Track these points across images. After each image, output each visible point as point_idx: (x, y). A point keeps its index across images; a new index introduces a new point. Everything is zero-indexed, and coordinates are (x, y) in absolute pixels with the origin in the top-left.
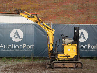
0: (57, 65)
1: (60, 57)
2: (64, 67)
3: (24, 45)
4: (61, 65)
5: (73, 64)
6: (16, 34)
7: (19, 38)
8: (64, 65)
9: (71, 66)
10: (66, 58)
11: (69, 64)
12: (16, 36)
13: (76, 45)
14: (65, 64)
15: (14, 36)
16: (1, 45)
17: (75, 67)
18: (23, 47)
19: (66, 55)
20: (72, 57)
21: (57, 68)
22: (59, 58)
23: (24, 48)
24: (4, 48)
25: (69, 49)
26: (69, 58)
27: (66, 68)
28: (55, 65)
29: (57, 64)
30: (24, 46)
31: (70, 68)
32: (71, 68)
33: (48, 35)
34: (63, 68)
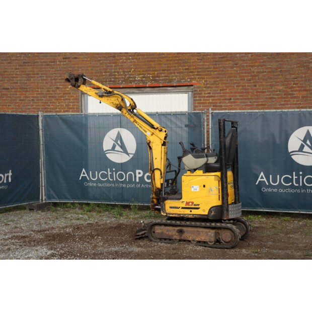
0: (162, 233)
1: (171, 208)
2: (183, 238)
3: (137, 171)
4: (174, 233)
5: (207, 230)
6: (116, 141)
7: (125, 151)
8: (181, 232)
9: (203, 238)
10: (187, 212)
11: (195, 229)
12: (118, 148)
13: (218, 174)
14: (185, 229)
15: (113, 148)
16: (84, 170)
17: (213, 239)
18: (135, 177)
19: (187, 203)
20: (204, 210)
21: (165, 239)
22: (167, 211)
23: (137, 180)
24: (89, 177)
25: (195, 187)
26: (195, 212)
27: (190, 241)
28: (158, 230)
29: (163, 227)
30: (138, 176)
31: (199, 242)
32: (205, 242)
33: (149, 144)
34: (180, 240)
